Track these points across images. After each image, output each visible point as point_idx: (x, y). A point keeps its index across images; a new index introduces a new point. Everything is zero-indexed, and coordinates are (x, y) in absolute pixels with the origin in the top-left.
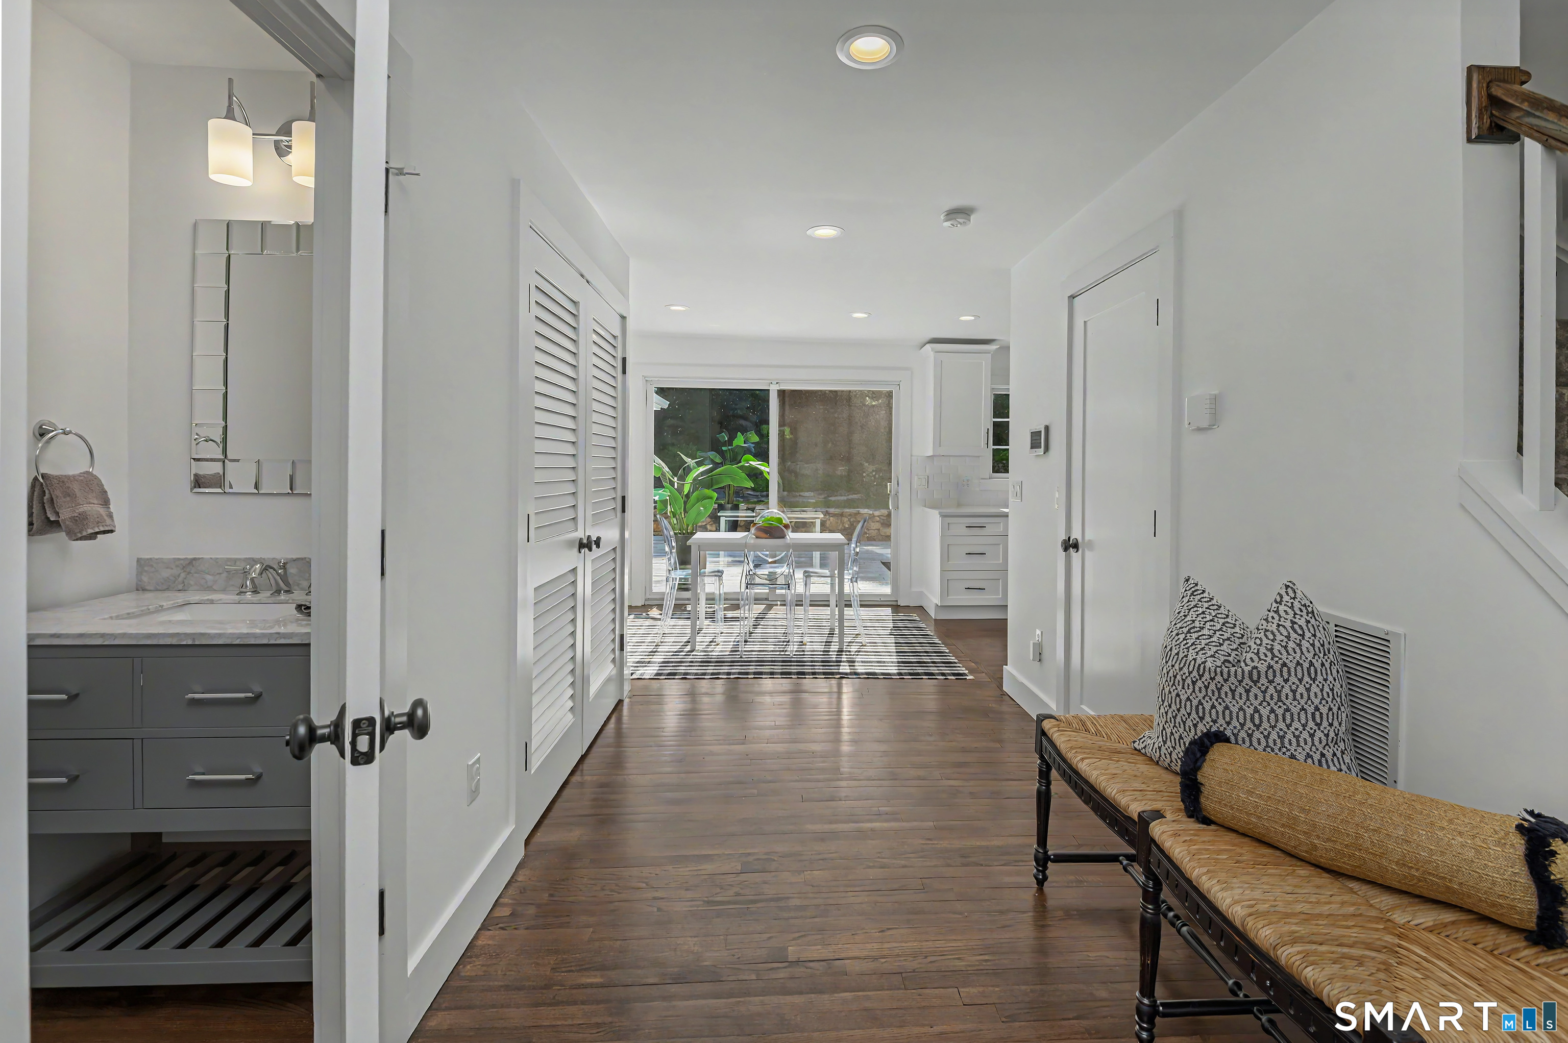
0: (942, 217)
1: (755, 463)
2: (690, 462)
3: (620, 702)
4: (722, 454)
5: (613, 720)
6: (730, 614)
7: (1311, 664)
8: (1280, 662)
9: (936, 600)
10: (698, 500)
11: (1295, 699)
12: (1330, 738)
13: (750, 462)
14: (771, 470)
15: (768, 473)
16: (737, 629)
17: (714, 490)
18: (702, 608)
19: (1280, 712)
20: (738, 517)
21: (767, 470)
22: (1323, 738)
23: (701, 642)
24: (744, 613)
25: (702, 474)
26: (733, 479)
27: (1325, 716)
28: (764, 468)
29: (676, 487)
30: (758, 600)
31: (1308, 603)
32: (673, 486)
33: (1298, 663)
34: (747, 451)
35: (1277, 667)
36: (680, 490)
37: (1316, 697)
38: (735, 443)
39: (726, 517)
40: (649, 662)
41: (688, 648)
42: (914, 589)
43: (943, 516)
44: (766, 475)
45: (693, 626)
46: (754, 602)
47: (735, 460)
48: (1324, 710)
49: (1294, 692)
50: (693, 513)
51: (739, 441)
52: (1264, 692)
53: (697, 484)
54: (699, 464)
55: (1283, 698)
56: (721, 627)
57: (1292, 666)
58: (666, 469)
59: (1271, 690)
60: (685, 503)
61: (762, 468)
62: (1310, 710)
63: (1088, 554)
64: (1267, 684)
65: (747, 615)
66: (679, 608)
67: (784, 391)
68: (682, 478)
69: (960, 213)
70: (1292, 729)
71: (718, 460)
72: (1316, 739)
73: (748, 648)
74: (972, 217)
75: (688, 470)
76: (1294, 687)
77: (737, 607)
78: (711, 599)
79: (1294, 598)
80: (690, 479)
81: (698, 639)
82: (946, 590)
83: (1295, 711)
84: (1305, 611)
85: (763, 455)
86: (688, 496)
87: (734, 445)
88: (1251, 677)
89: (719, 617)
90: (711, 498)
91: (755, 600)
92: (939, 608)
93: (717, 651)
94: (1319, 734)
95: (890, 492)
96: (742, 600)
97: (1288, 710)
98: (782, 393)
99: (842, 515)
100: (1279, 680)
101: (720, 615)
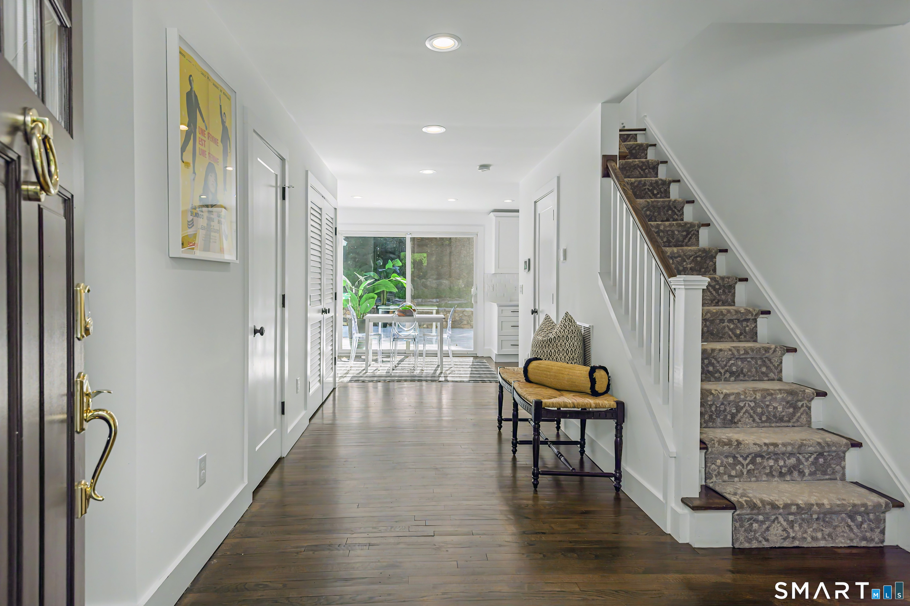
0: (478, 167)
1: (398, 278)
2: (362, 278)
3: (334, 389)
4: (379, 274)
5: (332, 394)
6: (385, 359)
7: (567, 336)
8: (558, 336)
9: (496, 352)
10: (366, 300)
11: (561, 347)
12: (571, 358)
13: (396, 278)
14: (407, 282)
16: (389, 366)
17: (375, 294)
18: (371, 357)
19: (557, 351)
20: (389, 309)
21: (405, 282)
22: (568, 358)
23: (370, 370)
24: (392, 359)
25: (369, 284)
26: (387, 287)
27: (570, 352)
29: (354, 292)
30: (399, 353)
31: (571, 318)
32: (352, 291)
33: (563, 336)
34: (395, 272)
35: (557, 337)
36: (356, 294)
37: (567, 346)
38: (387, 267)
39: (382, 309)
40: (345, 376)
41: (364, 372)
42: (486, 348)
43: (500, 306)
44: (405, 285)
45: (367, 364)
46: (397, 355)
47: (387, 276)
48: (570, 350)
49: (561, 345)
50: (363, 306)
51: (390, 265)
52: (553, 345)
53: (367, 291)
54: (366, 279)
55: (558, 347)
56: (380, 364)
57: (561, 337)
58: (349, 282)
59: (555, 344)
60: (359, 302)
61: (403, 281)
62: (565, 350)
63: (540, 314)
64: (554, 343)
65: (393, 360)
66: (358, 357)
67: (414, 238)
68: (358, 287)
69: (484, 167)
70: (560, 356)
71: (377, 277)
72: (566, 358)
73: (394, 372)
74: (491, 168)
75: (360, 283)
76: (561, 343)
77: (389, 357)
78: (375, 353)
79: (567, 317)
80: (362, 287)
81: (369, 368)
82: (501, 345)
83: (561, 350)
84: (569, 321)
85: (403, 274)
86: (361, 297)
87: (386, 268)
88: (549, 341)
89: (380, 361)
90: (374, 298)
91: (398, 353)
92: (498, 355)
93: (378, 373)
94: (567, 357)
95: (473, 294)
96: (391, 353)
97: (559, 350)
98: (413, 239)
100: (557, 341)
101: (380, 360)
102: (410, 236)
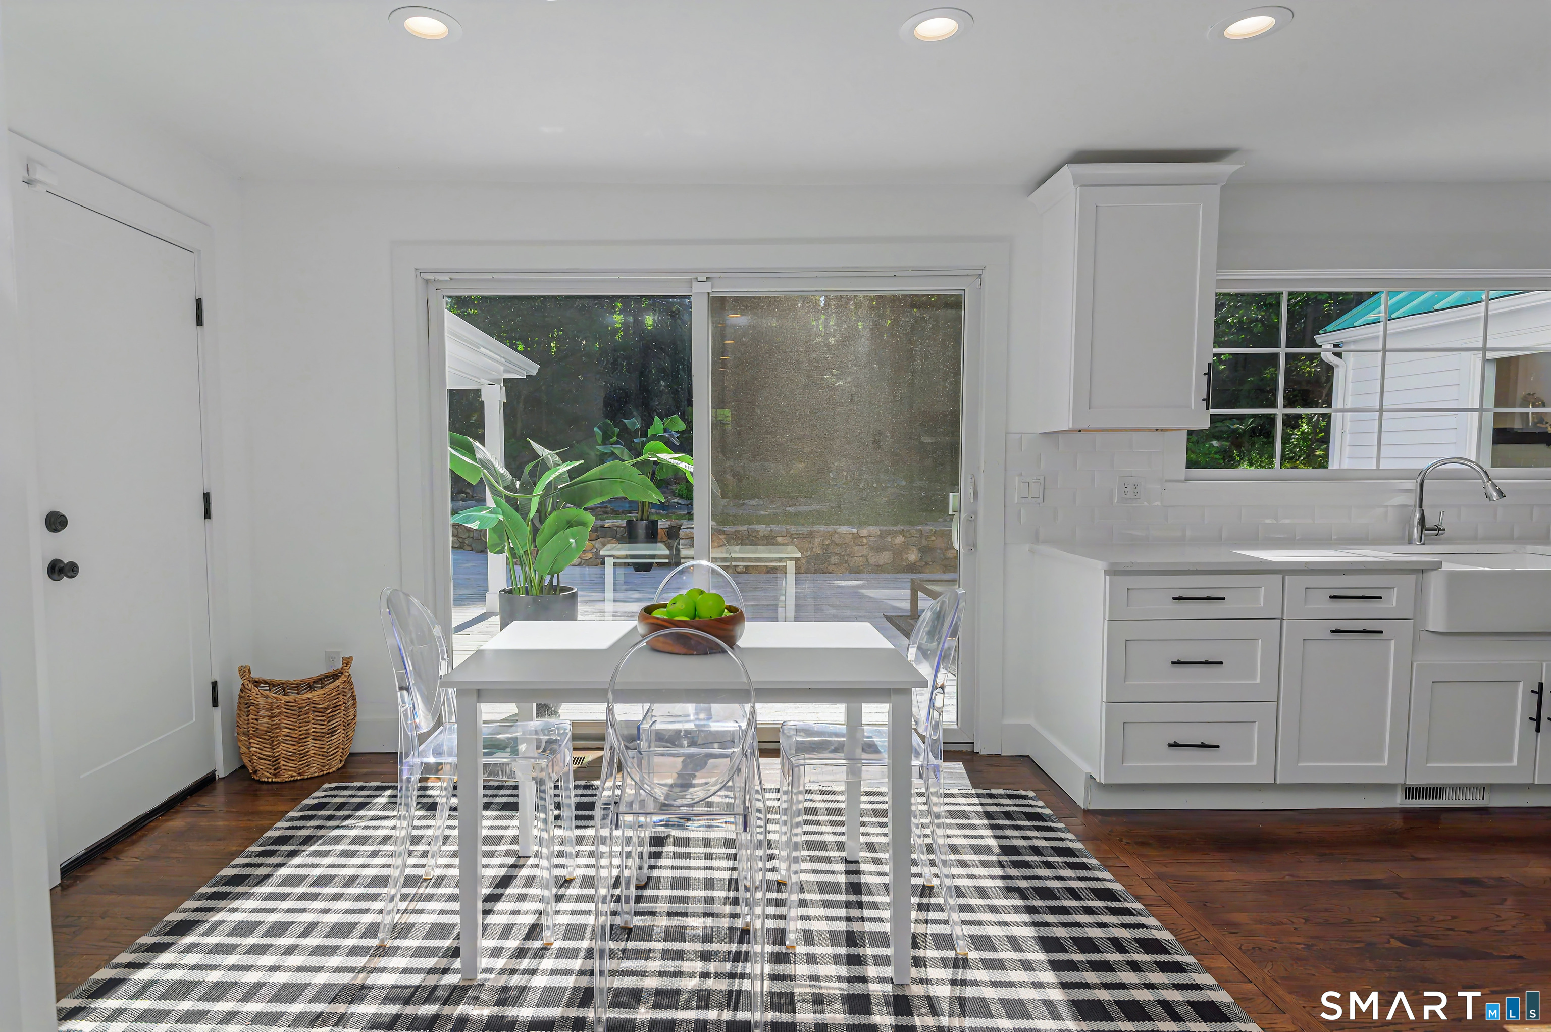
1: (667, 457)
2: (550, 458)
9: (1089, 767)
10: (559, 528)
13: (658, 455)
15: (692, 474)
17: (591, 510)
21: (692, 468)
25: (565, 476)
26: (625, 488)
28: (685, 465)
29: (519, 499)
39: (615, 557)
42: (1008, 721)
43: (1113, 572)
44: (688, 477)
60: (535, 531)
61: (682, 465)
67: (720, 296)
75: (539, 471)
80: (542, 485)
85: (684, 445)
86: (537, 519)
90: (582, 524)
95: (956, 510)
98: (716, 302)
99: (811, 535)
102: (707, 288)
